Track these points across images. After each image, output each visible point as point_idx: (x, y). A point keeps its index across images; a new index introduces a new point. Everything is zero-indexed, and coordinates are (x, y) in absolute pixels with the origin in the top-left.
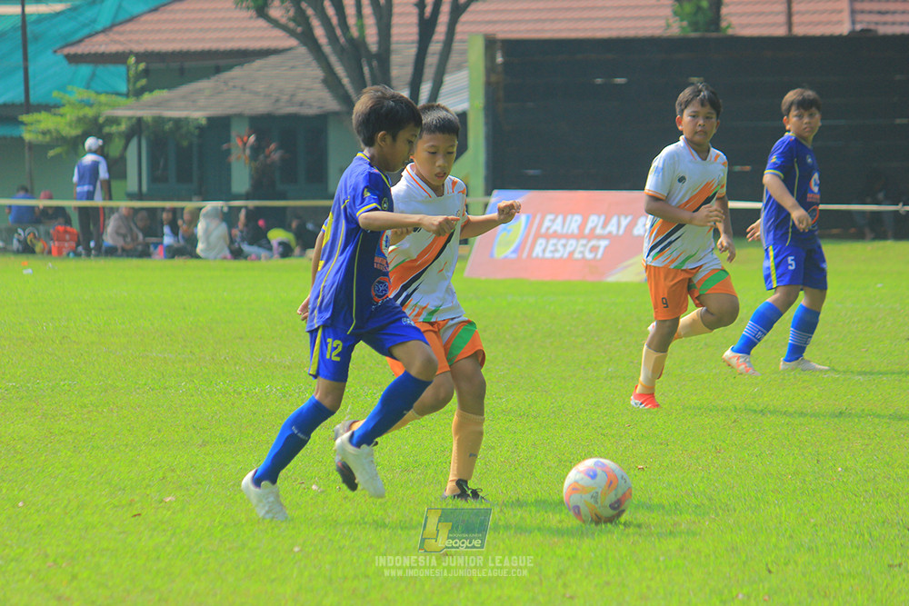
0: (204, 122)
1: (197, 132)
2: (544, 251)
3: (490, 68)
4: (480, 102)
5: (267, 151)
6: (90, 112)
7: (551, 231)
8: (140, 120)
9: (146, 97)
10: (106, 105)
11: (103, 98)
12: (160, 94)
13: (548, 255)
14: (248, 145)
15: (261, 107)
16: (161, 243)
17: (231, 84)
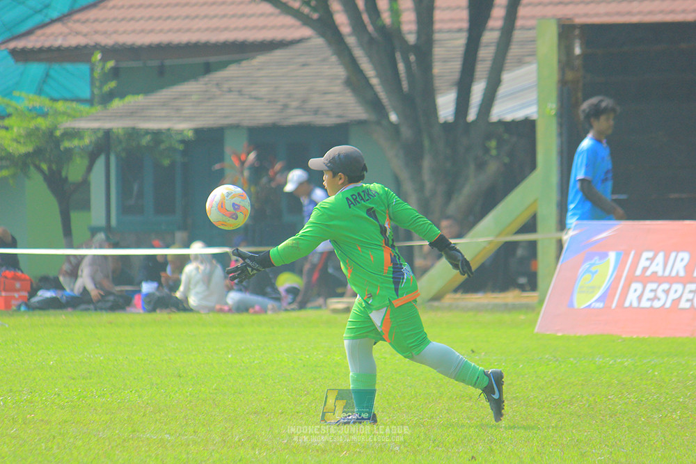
0: (190, 134)
1: (181, 147)
2: (640, 298)
3: (566, 62)
4: (552, 107)
5: (271, 173)
6: (43, 123)
7: (648, 273)
8: (108, 133)
9: (116, 103)
10: (64, 113)
11: (60, 106)
12: (132, 100)
13: (645, 304)
14: (247, 164)
15: (263, 115)
16: (139, 291)
17: (225, 87)
